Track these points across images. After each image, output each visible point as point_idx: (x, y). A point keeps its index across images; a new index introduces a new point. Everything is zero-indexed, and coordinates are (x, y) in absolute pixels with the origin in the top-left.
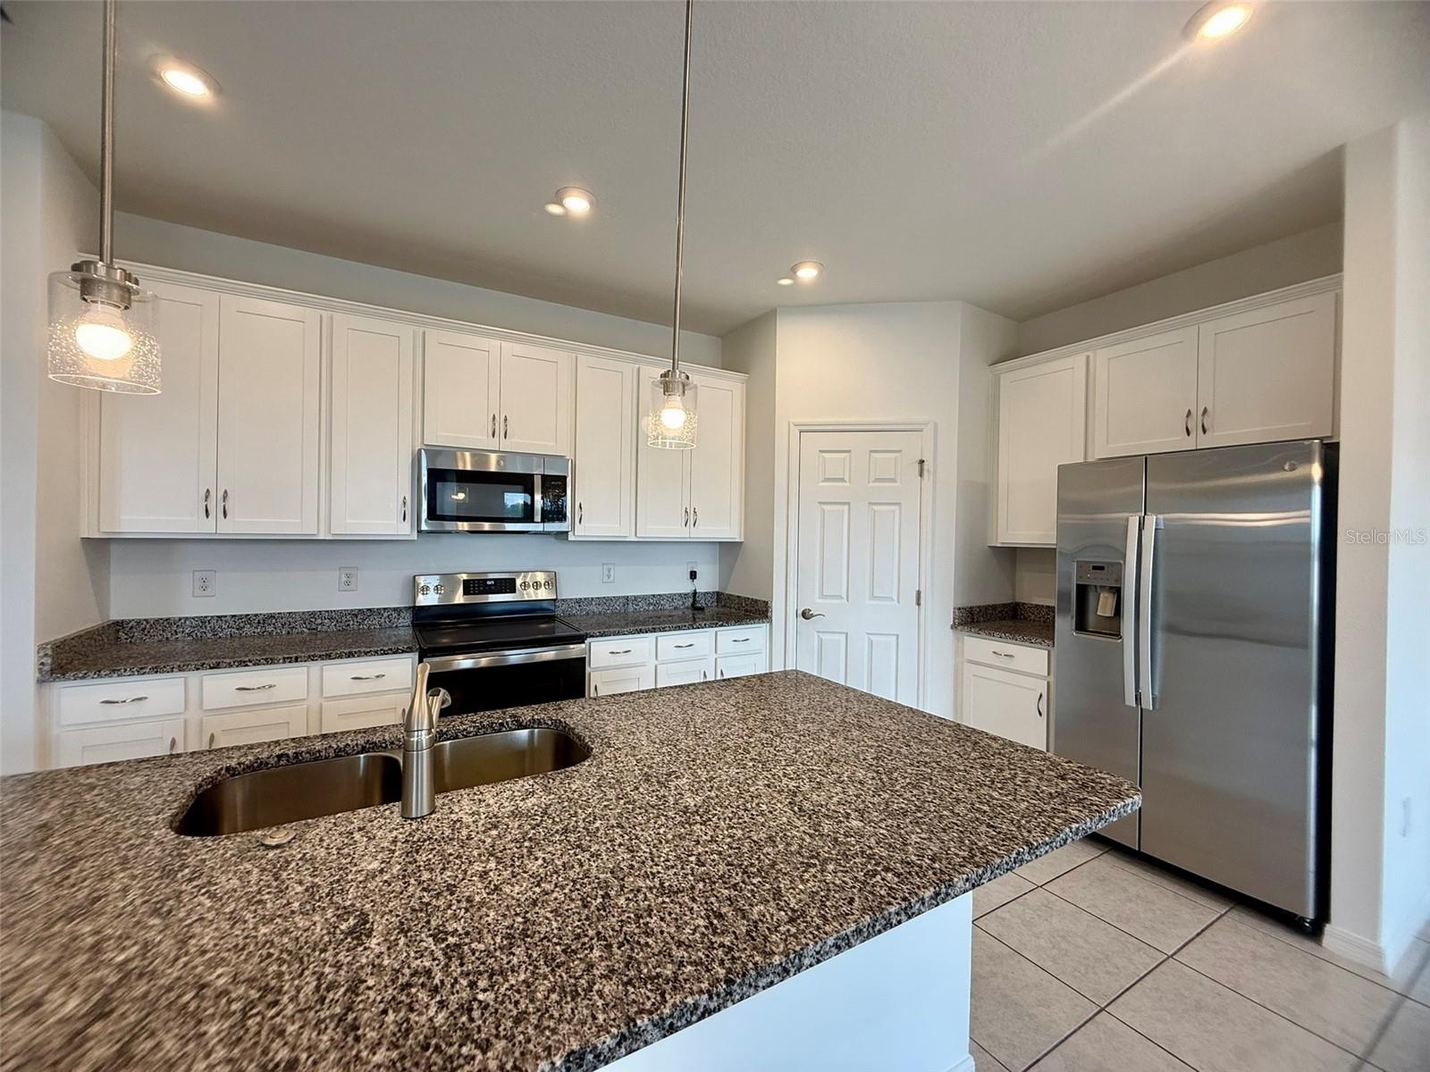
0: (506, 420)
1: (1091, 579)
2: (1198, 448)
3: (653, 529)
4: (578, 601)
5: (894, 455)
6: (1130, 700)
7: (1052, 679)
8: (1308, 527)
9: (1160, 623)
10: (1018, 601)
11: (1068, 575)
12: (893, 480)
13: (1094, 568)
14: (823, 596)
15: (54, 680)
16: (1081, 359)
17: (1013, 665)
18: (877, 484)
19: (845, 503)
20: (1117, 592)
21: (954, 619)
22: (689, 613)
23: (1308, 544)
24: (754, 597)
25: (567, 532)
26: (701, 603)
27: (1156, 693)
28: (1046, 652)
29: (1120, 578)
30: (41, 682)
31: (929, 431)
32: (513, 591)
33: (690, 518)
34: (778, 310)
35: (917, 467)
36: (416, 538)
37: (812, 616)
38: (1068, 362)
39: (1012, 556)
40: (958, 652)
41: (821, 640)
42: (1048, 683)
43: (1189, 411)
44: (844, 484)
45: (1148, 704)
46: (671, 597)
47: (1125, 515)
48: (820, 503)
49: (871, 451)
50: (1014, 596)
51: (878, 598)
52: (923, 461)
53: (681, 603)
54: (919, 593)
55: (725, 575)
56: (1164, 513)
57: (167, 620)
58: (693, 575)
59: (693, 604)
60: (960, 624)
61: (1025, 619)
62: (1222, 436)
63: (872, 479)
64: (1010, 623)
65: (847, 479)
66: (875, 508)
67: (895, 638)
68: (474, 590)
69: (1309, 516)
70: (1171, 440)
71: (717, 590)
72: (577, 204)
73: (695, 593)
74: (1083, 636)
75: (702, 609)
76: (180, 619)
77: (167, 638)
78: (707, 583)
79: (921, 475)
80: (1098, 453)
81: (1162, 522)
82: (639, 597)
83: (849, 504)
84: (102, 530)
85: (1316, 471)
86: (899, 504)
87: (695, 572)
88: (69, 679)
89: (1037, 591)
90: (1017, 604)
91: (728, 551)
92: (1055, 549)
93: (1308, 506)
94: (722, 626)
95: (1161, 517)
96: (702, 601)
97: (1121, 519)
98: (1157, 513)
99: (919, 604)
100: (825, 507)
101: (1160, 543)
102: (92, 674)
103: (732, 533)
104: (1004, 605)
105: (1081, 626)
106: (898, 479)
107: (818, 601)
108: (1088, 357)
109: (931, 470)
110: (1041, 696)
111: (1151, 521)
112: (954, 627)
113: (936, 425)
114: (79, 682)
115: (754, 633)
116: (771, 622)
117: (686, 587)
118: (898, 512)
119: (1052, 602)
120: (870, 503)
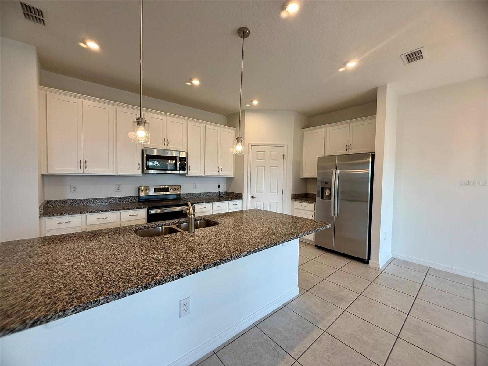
0: (168, 140)
1: (325, 185)
2: (349, 154)
3: (209, 173)
4: (187, 194)
5: (276, 153)
6: (333, 215)
7: (315, 212)
8: (368, 173)
9: (339, 198)
10: (307, 193)
11: (319, 185)
12: (276, 160)
13: (325, 183)
14: (257, 192)
15: (44, 217)
16: (323, 130)
17: (306, 208)
18: (272, 161)
19: (263, 166)
20: (330, 189)
21: (292, 197)
22: (218, 197)
23: (368, 178)
24: (238, 193)
25: (185, 174)
26: (221, 195)
27: (338, 213)
28: (314, 205)
29: (331, 186)
30: (40, 217)
31: (286, 146)
32: (169, 191)
33: (220, 170)
34: (245, 111)
35: (282, 156)
36: (142, 175)
37: (254, 197)
38: (320, 130)
39: (306, 181)
40: (292, 206)
41: (256, 204)
42: (314, 213)
43: (347, 145)
44: (263, 161)
45: (336, 215)
46: (213, 193)
47: (332, 170)
48: (257, 166)
49: (270, 152)
50: (306, 192)
51: (272, 192)
52: (284, 155)
53: (216, 195)
54: (283, 191)
55: (228, 186)
56: (341, 169)
57: (63, 200)
58: (219, 187)
59: (219, 195)
60: (293, 199)
61: (309, 197)
62: (353, 151)
63: (271, 159)
64: (305, 198)
65: (264, 159)
66: (271, 167)
67: (276, 203)
68: (157, 191)
69: (369, 171)
70: (343, 152)
71: (226, 191)
72: (196, 82)
73: (220, 192)
74: (323, 200)
75: (222, 196)
76: (67, 200)
77: (63, 206)
78: (223, 189)
79: (284, 159)
80: (327, 154)
81: (340, 172)
82: (204, 193)
83: (264, 166)
84: (49, 172)
85: (370, 160)
86: (278, 166)
87: (220, 186)
88: (48, 216)
89: (312, 190)
90: (307, 194)
91: (229, 180)
92: (316, 179)
93: (369, 168)
94: (230, 200)
95: (340, 170)
96: (222, 194)
97: (331, 171)
98: (339, 170)
99: (283, 194)
100: (258, 167)
101: (340, 177)
102: (55, 215)
103: (230, 174)
104: (304, 194)
105: (322, 198)
106: (278, 160)
107: (256, 193)
108: (325, 129)
109: (286, 157)
110: (313, 216)
111: (338, 171)
112: (291, 200)
113: (288, 145)
114: (51, 217)
115: (239, 202)
116: (243, 199)
117: (217, 190)
118: (277, 169)
119: (316, 193)
120: (270, 166)
